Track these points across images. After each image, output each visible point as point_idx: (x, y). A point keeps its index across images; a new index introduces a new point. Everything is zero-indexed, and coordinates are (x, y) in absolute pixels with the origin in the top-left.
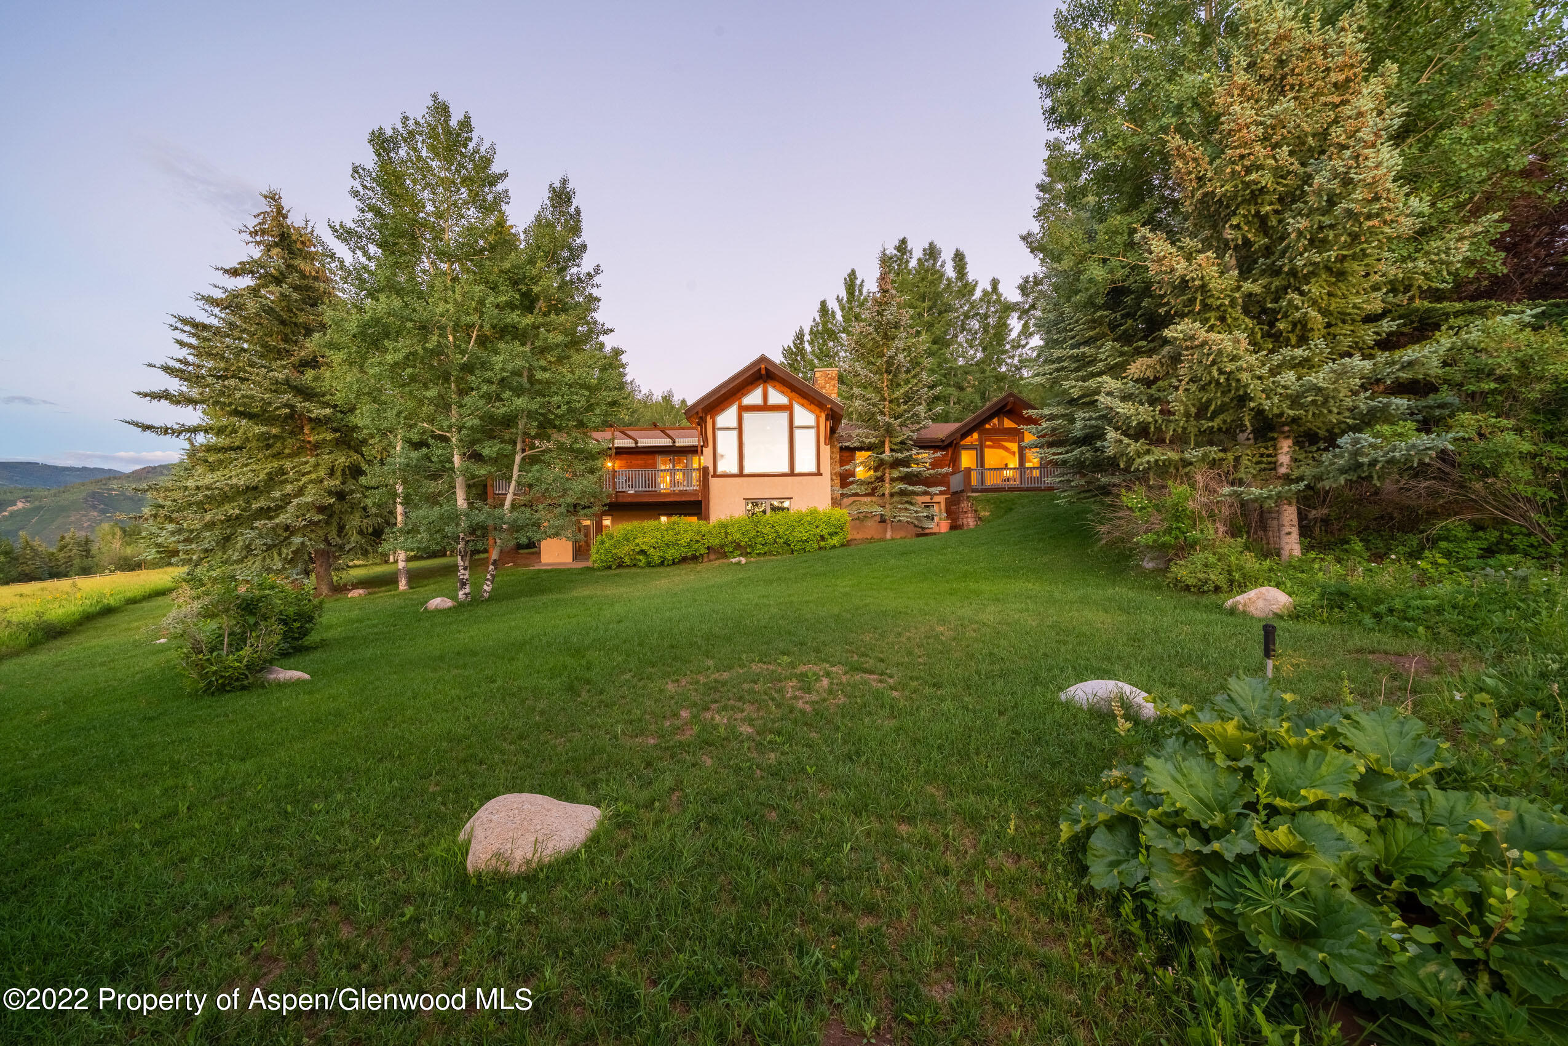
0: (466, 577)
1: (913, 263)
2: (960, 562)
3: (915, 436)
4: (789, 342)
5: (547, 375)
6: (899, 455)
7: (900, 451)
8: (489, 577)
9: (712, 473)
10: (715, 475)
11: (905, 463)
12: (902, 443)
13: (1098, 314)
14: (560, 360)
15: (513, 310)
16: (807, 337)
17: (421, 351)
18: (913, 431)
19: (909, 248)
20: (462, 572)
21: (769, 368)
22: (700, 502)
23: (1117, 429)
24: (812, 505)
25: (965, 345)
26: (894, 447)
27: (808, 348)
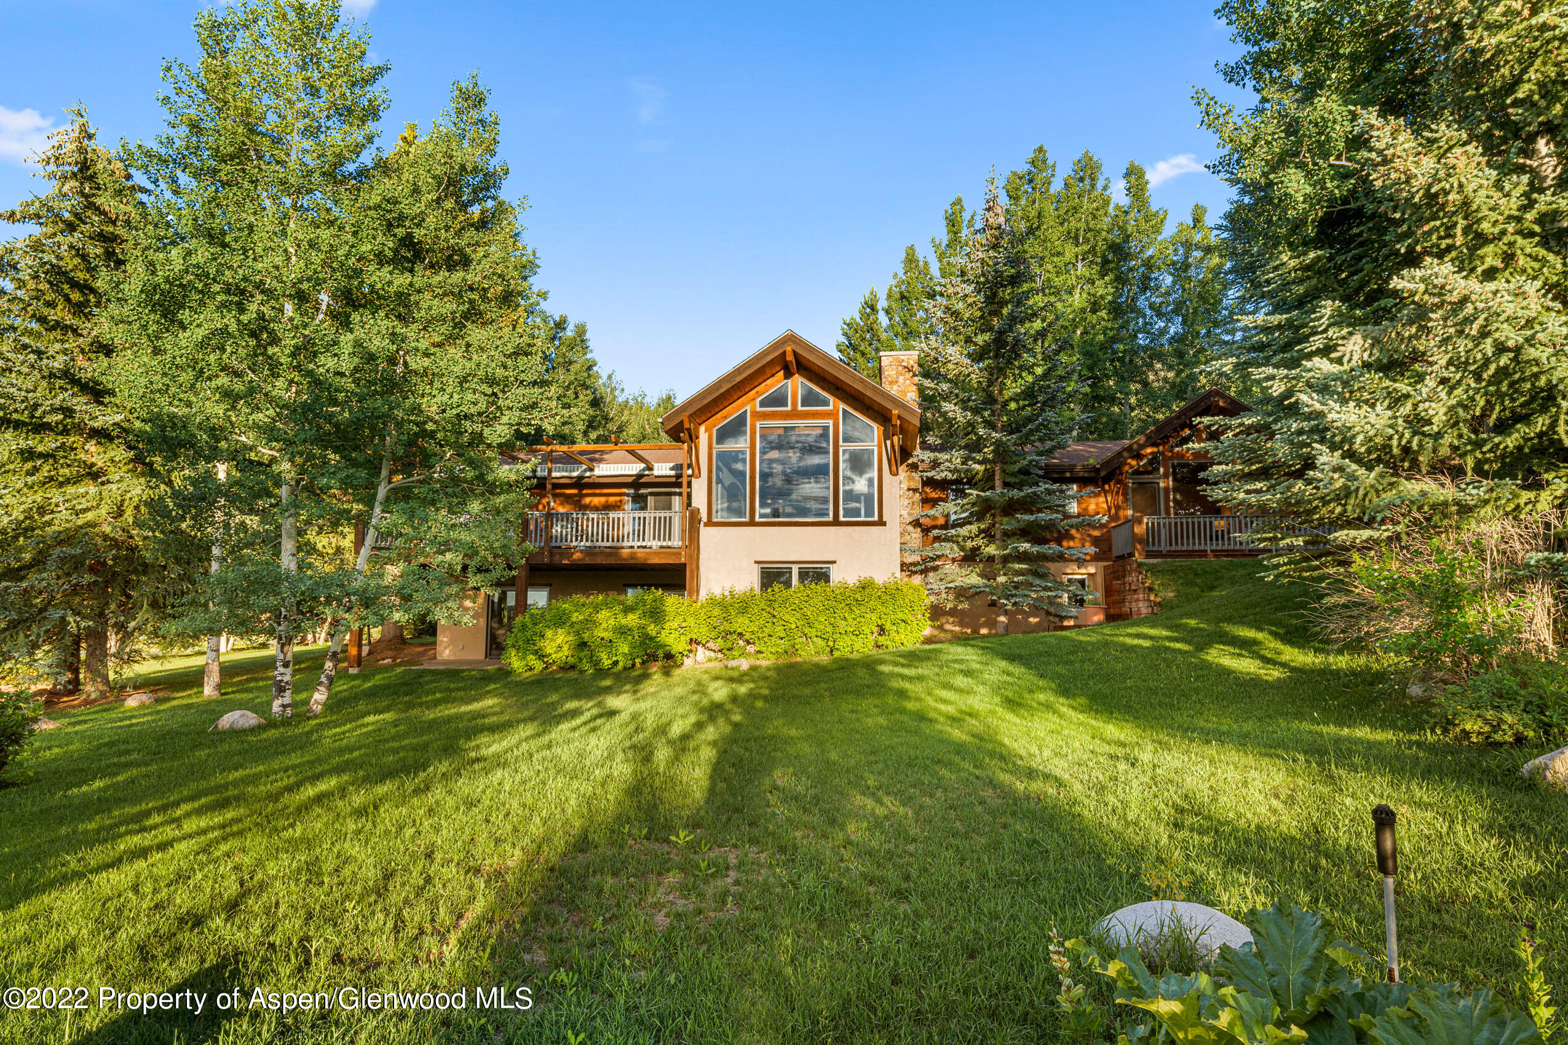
0: (287, 678)
1: (1057, 186)
2: (1092, 677)
3: (1043, 460)
4: (853, 313)
5: (426, 362)
6: (1016, 494)
7: (1020, 486)
8: (323, 679)
9: (705, 519)
10: (710, 523)
11: (1028, 505)
12: (1025, 472)
13: (1312, 255)
14: (451, 339)
15: (381, 264)
16: (882, 304)
17: (233, 328)
18: (1040, 454)
19: (1050, 162)
20: (281, 670)
21: (801, 351)
22: (685, 565)
23: (1333, 447)
24: (865, 574)
25: (1148, 312)
26: (1012, 480)
27: (883, 320)
